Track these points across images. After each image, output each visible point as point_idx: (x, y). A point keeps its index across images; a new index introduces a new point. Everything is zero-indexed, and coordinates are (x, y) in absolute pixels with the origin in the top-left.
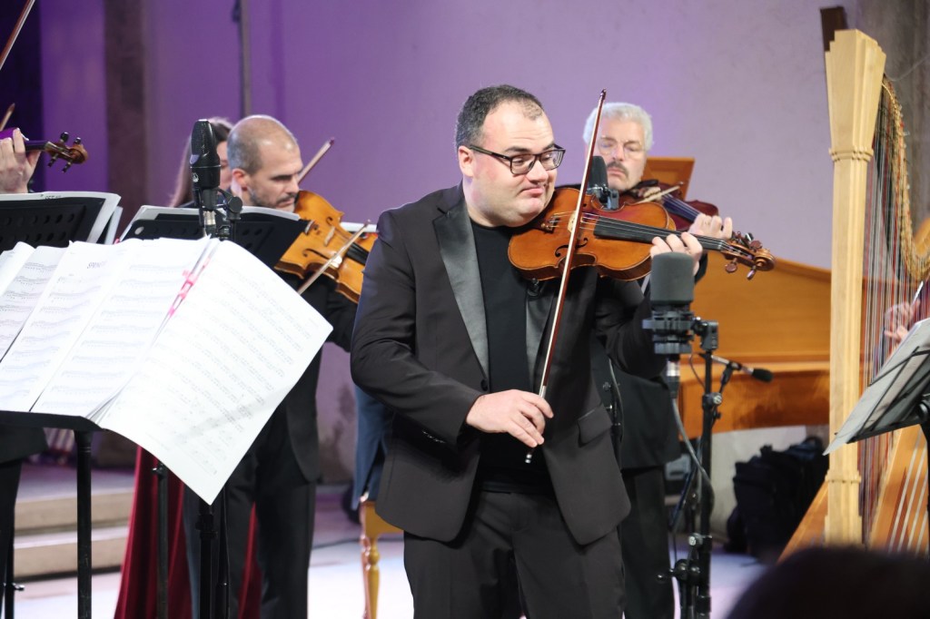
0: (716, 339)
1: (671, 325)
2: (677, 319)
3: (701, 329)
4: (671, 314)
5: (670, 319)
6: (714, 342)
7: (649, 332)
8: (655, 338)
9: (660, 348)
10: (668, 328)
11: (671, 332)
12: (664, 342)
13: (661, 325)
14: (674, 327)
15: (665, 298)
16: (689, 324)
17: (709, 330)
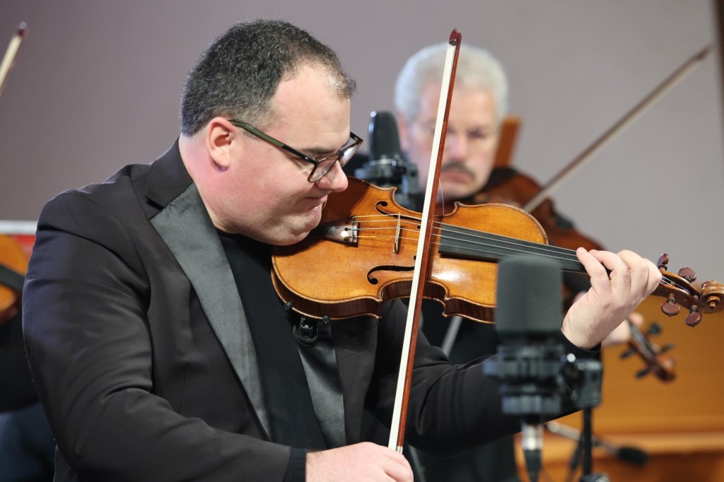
0: (600, 389)
1: (528, 368)
2: (537, 359)
3: (575, 375)
4: (527, 352)
5: (527, 359)
6: (595, 395)
7: (495, 379)
8: (504, 388)
9: (512, 405)
10: (524, 372)
11: (529, 380)
12: (518, 394)
13: (512, 369)
14: (533, 372)
15: (518, 326)
16: (556, 367)
17: (588, 376)
